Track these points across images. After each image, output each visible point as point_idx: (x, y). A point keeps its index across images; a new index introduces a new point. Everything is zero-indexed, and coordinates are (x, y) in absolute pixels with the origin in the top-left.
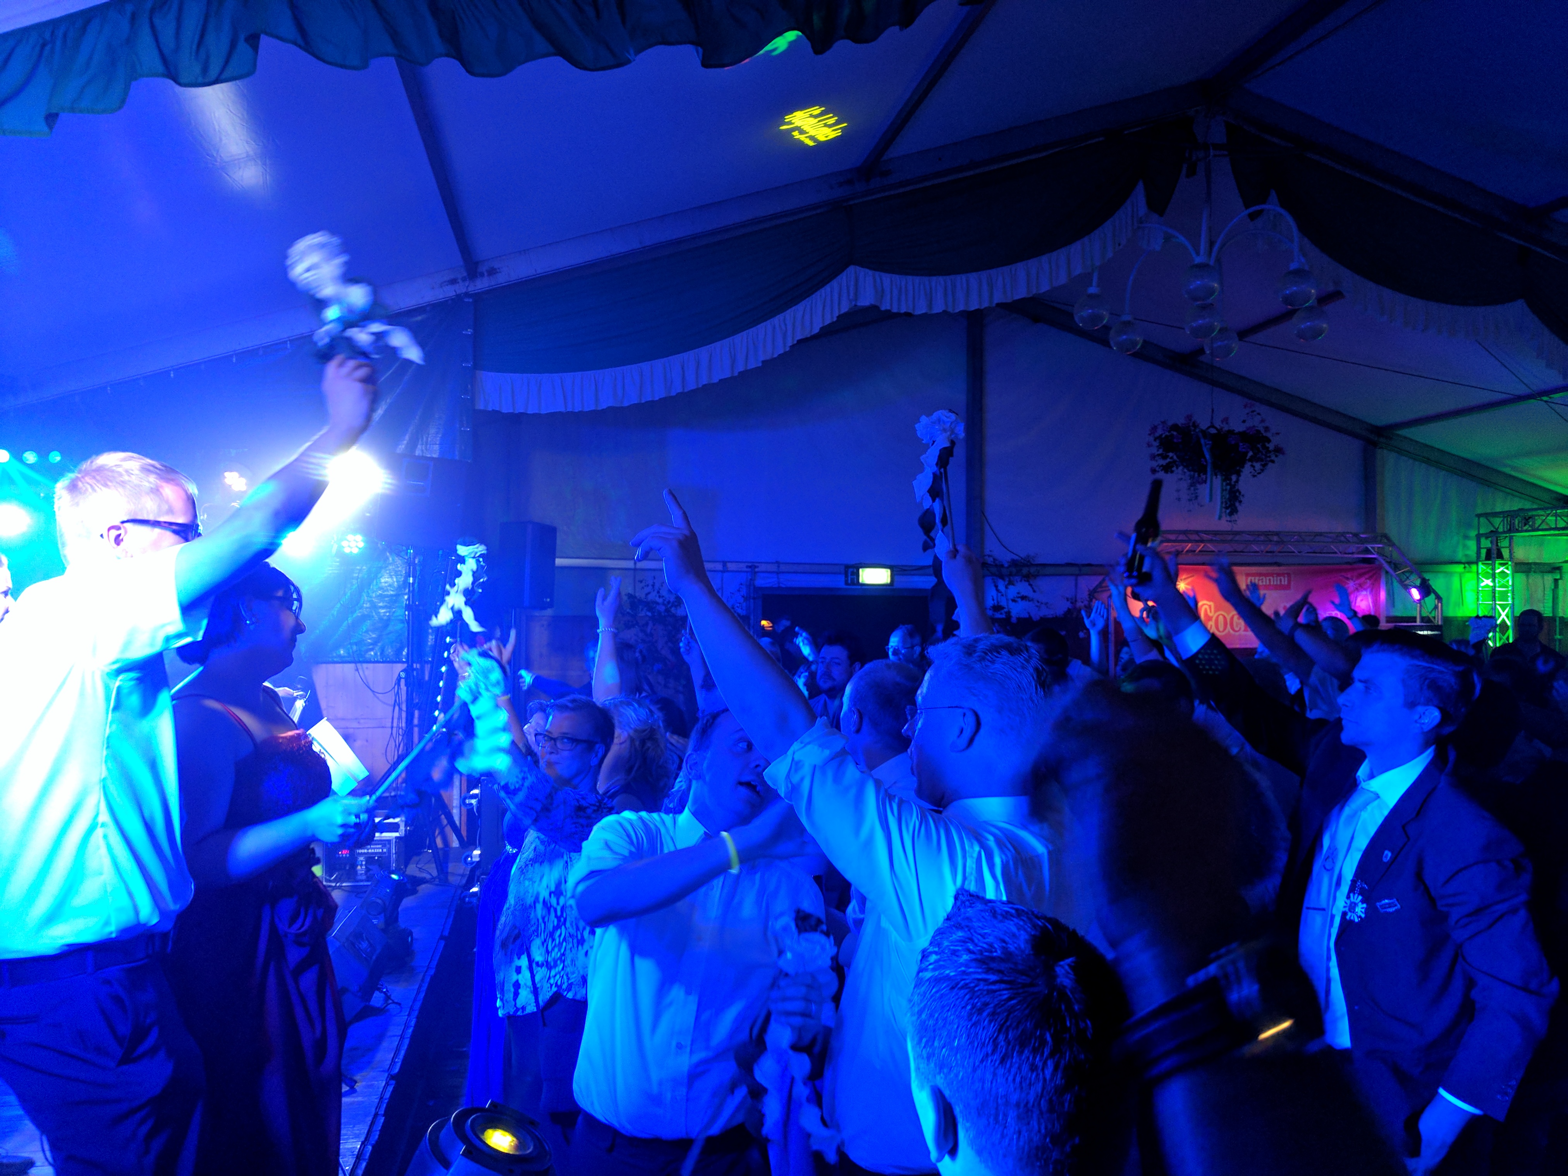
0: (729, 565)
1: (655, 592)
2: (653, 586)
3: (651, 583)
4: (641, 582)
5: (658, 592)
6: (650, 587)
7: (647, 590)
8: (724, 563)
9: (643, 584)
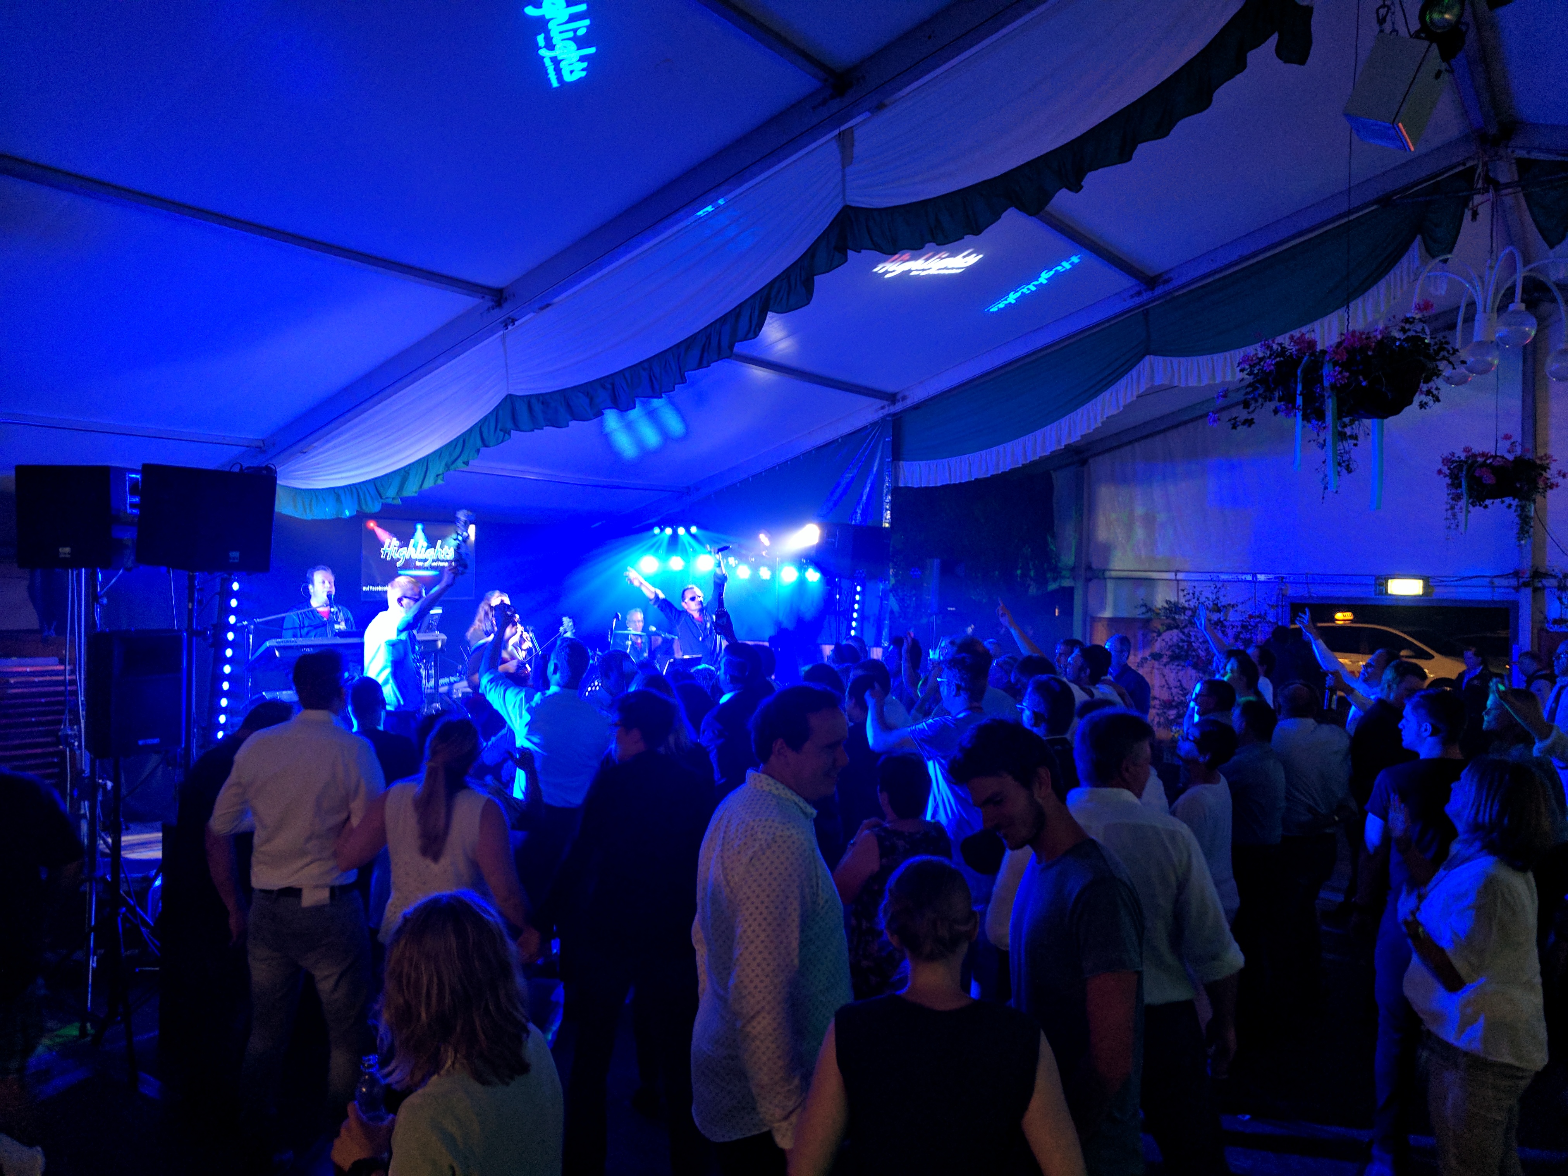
0: (1259, 576)
1: (1195, 600)
2: (1193, 594)
3: (1191, 591)
4: (1183, 590)
5: (1198, 599)
6: (1191, 594)
7: (1188, 597)
8: (1254, 576)
9: (1185, 592)
